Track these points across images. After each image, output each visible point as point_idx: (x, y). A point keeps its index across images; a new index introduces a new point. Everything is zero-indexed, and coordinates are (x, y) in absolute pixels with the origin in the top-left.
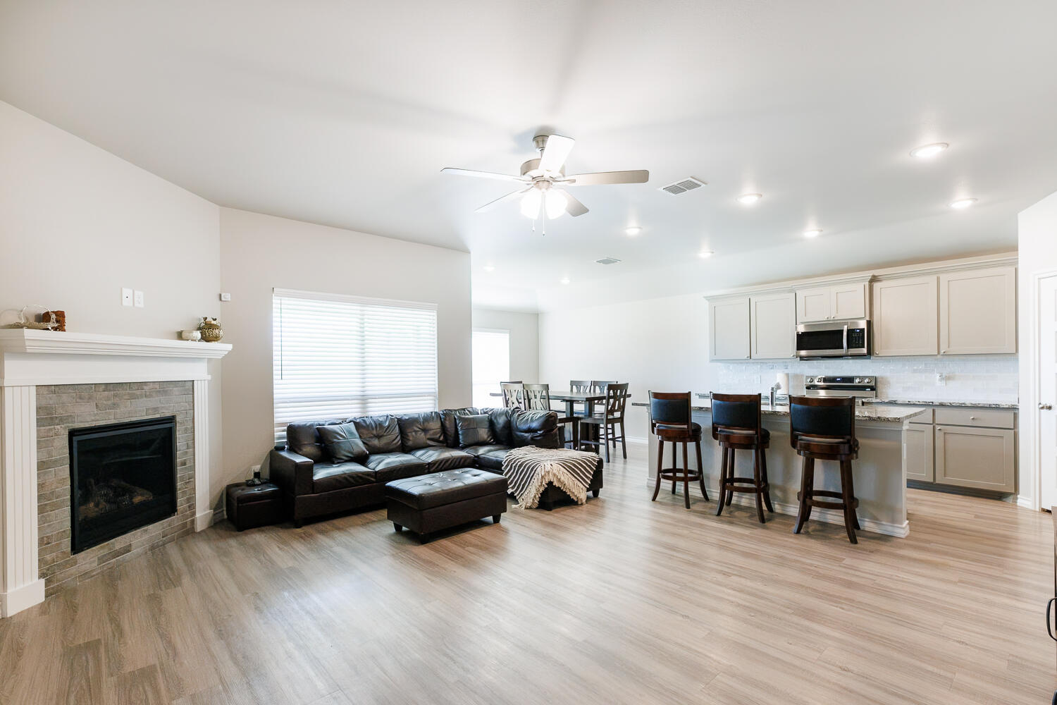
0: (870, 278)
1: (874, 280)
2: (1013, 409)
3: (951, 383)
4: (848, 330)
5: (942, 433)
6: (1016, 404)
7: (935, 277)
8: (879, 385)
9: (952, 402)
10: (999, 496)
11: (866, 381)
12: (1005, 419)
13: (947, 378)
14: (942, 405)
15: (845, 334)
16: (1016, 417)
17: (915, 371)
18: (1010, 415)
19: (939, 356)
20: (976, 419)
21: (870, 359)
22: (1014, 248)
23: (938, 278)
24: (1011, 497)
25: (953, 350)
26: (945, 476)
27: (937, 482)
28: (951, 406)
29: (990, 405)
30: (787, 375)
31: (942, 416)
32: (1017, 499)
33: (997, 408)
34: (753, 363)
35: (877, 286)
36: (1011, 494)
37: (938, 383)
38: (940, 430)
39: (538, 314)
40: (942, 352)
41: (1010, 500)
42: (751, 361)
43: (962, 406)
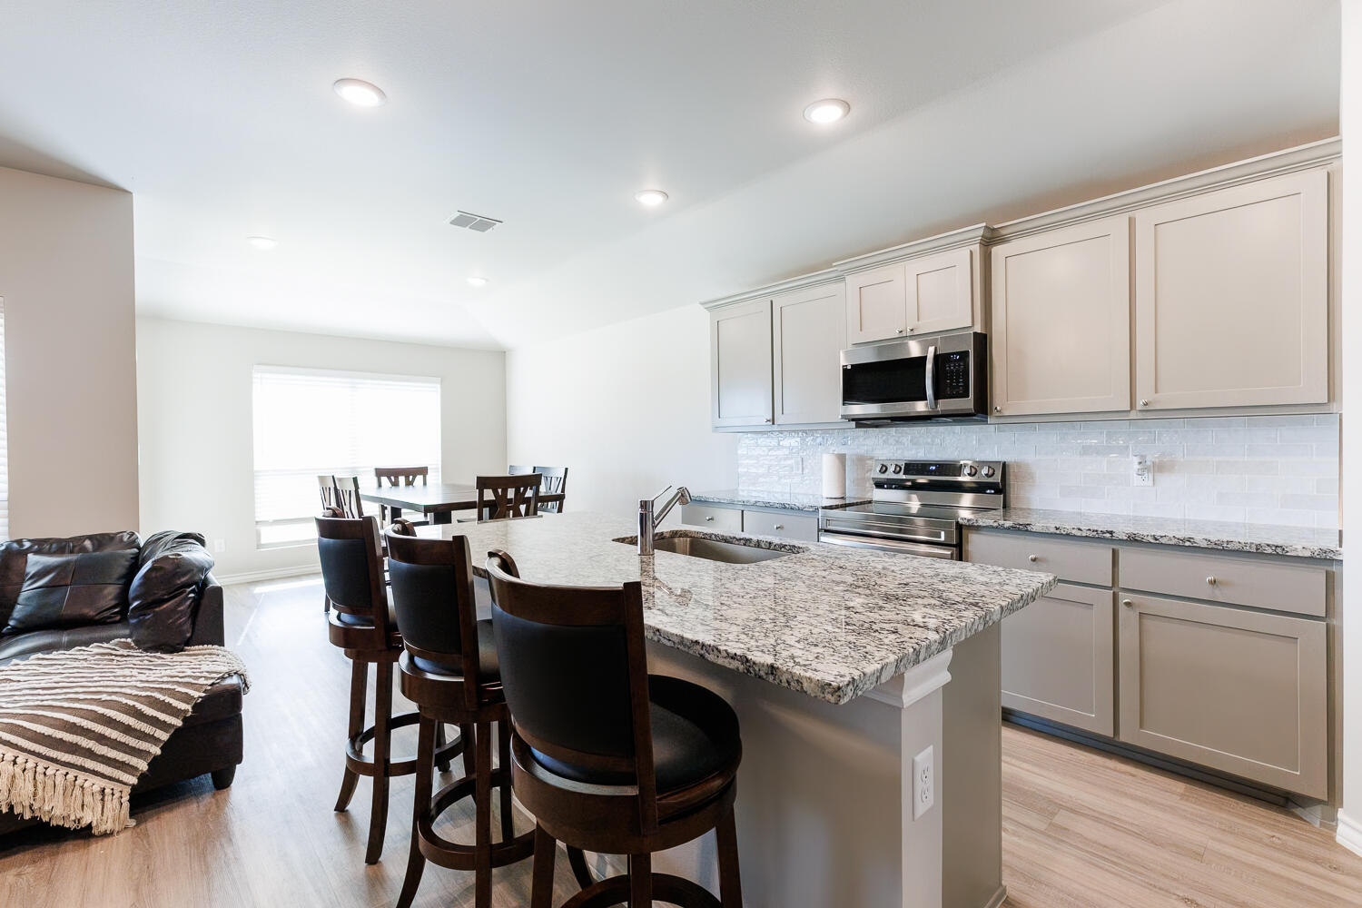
0: (981, 232)
1: (991, 239)
2: (1326, 563)
3: (1165, 480)
4: (937, 357)
5: (1134, 616)
6: (1333, 545)
7: (1123, 219)
8: (1011, 480)
9: (1158, 533)
10: (1282, 801)
11: (985, 471)
12: (1304, 589)
13: (1156, 468)
14: (1134, 540)
15: (929, 366)
16: (1332, 585)
17: (1086, 450)
18: (1318, 577)
19: (1133, 415)
20: (1221, 583)
21: (985, 422)
22: (1329, 127)
23: (1132, 222)
24: (1318, 809)
25: (1167, 399)
26: (1141, 727)
27: (1123, 738)
28: (1157, 544)
29: (1258, 546)
30: (842, 458)
31: (1135, 566)
32: (1334, 819)
33: (1279, 555)
34: (781, 432)
35: (998, 251)
36: (1319, 802)
37: (1137, 480)
38: (1128, 604)
39: (505, 352)
40: (1140, 404)
41: (1315, 816)
42: (775, 428)
43: (1184, 547)
